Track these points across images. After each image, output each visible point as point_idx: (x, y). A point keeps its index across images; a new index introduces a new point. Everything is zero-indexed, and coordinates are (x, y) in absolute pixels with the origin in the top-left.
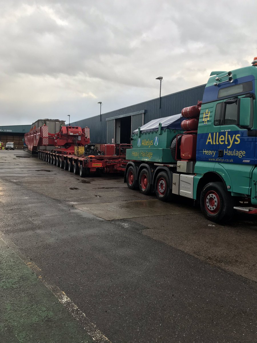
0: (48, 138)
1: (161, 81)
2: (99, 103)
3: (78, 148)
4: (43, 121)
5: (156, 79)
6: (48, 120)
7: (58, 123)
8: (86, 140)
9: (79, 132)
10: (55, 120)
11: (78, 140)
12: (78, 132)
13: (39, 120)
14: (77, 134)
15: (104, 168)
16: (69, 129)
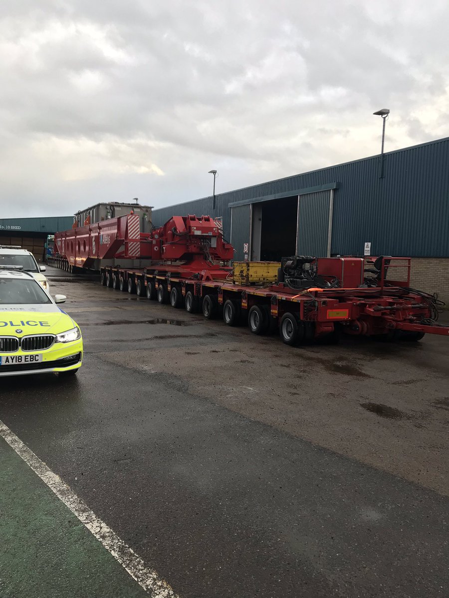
0: (141, 242)
1: (384, 118)
2: (211, 172)
3: (248, 266)
4: (108, 207)
5: (374, 114)
6: (117, 205)
7: (138, 210)
8: (226, 247)
9: (214, 229)
10: (132, 204)
11: (211, 247)
12: (211, 229)
13: (99, 205)
14: (210, 234)
15: (352, 321)
16: (192, 223)
